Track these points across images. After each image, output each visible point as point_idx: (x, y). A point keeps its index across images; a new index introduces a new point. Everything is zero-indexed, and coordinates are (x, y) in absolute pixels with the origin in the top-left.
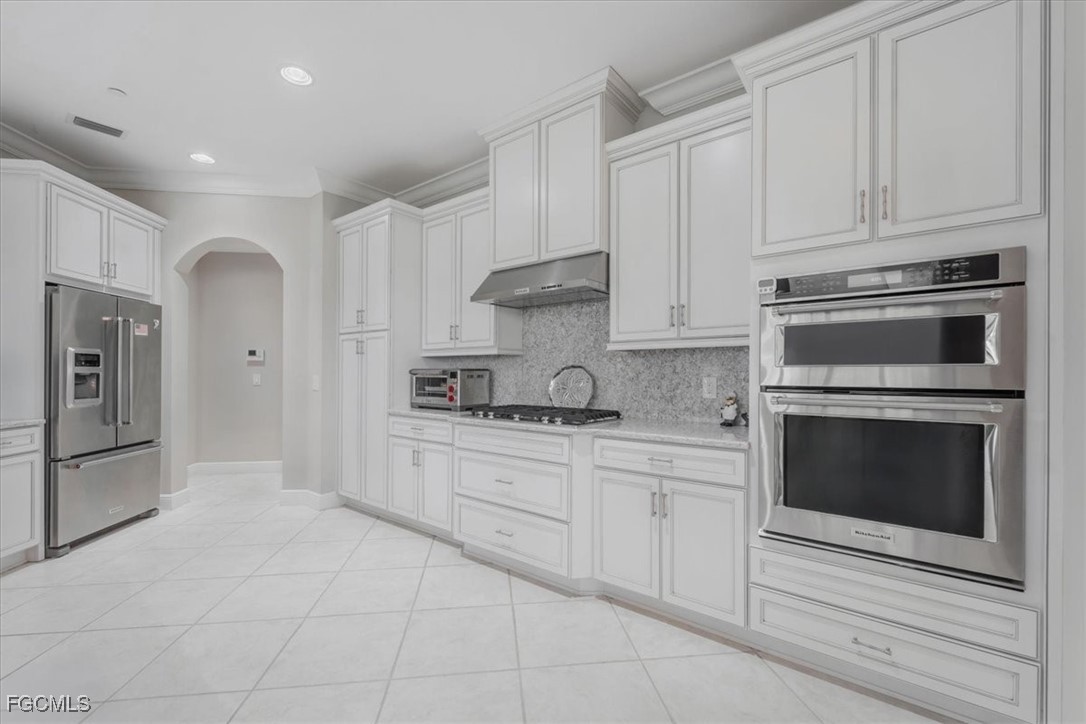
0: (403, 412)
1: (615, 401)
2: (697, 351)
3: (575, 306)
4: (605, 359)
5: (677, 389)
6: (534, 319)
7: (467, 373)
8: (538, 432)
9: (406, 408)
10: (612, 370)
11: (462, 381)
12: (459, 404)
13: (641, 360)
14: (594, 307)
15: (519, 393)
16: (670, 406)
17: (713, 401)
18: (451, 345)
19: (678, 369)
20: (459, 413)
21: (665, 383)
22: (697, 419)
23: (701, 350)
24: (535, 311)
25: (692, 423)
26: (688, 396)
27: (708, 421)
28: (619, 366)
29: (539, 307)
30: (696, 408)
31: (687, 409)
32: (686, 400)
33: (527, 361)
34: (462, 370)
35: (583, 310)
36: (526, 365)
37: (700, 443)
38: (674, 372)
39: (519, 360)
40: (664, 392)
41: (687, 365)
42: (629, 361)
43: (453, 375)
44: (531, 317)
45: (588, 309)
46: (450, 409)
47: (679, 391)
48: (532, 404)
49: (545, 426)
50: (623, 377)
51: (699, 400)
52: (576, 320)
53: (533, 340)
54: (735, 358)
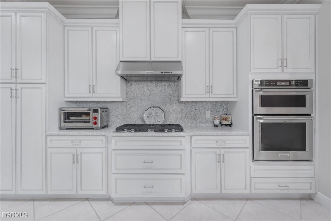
0: (56, 133)
1: (173, 120)
2: (204, 102)
3: (154, 82)
4: (168, 104)
5: (197, 115)
6: (133, 86)
7: (102, 110)
8: (169, 137)
9: (56, 131)
10: (172, 109)
11: (101, 114)
12: (99, 126)
13: (184, 105)
14: (163, 84)
15: (125, 119)
16: (195, 121)
17: (209, 119)
18: (90, 95)
19: (197, 108)
20: (99, 130)
21: (192, 113)
22: (204, 125)
23: (205, 102)
24: (134, 83)
25: (202, 126)
26: (201, 117)
27: (207, 125)
28: (174, 107)
29: (135, 81)
30: (203, 121)
31: (200, 122)
32: (200, 119)
33: (129, 104)
34: (101, 108)
35: (158, 84)
36: (129, 106)
37: (236, 134)
38: (196, 109)
39: (124, 104)
40: (192, 116)
41: (200, 107)
42: (179, 105)
43: (96, 111)
44: (131, 85)
45: (161, 84)
46: (93, 129)
47: (197, 116)
48: (132, 123)
49: (166, 134)
50: (176, 111)
51: (204, 119)
52: (155, 88)
53: (132, 95)
54: (216, 105)
